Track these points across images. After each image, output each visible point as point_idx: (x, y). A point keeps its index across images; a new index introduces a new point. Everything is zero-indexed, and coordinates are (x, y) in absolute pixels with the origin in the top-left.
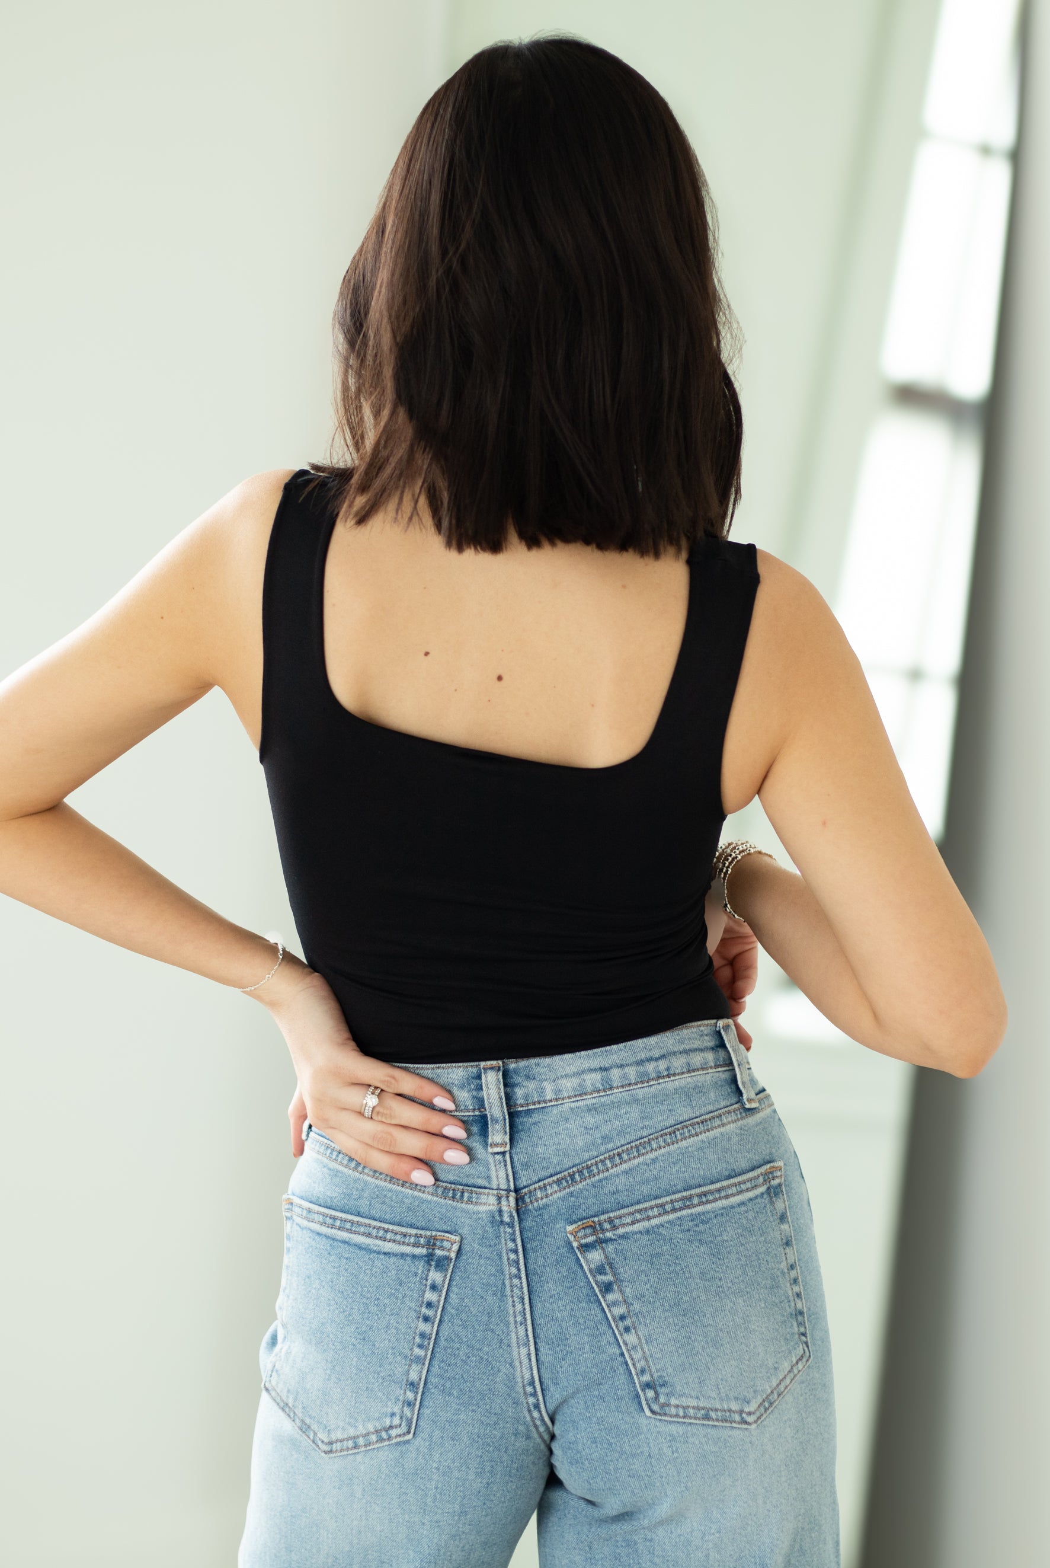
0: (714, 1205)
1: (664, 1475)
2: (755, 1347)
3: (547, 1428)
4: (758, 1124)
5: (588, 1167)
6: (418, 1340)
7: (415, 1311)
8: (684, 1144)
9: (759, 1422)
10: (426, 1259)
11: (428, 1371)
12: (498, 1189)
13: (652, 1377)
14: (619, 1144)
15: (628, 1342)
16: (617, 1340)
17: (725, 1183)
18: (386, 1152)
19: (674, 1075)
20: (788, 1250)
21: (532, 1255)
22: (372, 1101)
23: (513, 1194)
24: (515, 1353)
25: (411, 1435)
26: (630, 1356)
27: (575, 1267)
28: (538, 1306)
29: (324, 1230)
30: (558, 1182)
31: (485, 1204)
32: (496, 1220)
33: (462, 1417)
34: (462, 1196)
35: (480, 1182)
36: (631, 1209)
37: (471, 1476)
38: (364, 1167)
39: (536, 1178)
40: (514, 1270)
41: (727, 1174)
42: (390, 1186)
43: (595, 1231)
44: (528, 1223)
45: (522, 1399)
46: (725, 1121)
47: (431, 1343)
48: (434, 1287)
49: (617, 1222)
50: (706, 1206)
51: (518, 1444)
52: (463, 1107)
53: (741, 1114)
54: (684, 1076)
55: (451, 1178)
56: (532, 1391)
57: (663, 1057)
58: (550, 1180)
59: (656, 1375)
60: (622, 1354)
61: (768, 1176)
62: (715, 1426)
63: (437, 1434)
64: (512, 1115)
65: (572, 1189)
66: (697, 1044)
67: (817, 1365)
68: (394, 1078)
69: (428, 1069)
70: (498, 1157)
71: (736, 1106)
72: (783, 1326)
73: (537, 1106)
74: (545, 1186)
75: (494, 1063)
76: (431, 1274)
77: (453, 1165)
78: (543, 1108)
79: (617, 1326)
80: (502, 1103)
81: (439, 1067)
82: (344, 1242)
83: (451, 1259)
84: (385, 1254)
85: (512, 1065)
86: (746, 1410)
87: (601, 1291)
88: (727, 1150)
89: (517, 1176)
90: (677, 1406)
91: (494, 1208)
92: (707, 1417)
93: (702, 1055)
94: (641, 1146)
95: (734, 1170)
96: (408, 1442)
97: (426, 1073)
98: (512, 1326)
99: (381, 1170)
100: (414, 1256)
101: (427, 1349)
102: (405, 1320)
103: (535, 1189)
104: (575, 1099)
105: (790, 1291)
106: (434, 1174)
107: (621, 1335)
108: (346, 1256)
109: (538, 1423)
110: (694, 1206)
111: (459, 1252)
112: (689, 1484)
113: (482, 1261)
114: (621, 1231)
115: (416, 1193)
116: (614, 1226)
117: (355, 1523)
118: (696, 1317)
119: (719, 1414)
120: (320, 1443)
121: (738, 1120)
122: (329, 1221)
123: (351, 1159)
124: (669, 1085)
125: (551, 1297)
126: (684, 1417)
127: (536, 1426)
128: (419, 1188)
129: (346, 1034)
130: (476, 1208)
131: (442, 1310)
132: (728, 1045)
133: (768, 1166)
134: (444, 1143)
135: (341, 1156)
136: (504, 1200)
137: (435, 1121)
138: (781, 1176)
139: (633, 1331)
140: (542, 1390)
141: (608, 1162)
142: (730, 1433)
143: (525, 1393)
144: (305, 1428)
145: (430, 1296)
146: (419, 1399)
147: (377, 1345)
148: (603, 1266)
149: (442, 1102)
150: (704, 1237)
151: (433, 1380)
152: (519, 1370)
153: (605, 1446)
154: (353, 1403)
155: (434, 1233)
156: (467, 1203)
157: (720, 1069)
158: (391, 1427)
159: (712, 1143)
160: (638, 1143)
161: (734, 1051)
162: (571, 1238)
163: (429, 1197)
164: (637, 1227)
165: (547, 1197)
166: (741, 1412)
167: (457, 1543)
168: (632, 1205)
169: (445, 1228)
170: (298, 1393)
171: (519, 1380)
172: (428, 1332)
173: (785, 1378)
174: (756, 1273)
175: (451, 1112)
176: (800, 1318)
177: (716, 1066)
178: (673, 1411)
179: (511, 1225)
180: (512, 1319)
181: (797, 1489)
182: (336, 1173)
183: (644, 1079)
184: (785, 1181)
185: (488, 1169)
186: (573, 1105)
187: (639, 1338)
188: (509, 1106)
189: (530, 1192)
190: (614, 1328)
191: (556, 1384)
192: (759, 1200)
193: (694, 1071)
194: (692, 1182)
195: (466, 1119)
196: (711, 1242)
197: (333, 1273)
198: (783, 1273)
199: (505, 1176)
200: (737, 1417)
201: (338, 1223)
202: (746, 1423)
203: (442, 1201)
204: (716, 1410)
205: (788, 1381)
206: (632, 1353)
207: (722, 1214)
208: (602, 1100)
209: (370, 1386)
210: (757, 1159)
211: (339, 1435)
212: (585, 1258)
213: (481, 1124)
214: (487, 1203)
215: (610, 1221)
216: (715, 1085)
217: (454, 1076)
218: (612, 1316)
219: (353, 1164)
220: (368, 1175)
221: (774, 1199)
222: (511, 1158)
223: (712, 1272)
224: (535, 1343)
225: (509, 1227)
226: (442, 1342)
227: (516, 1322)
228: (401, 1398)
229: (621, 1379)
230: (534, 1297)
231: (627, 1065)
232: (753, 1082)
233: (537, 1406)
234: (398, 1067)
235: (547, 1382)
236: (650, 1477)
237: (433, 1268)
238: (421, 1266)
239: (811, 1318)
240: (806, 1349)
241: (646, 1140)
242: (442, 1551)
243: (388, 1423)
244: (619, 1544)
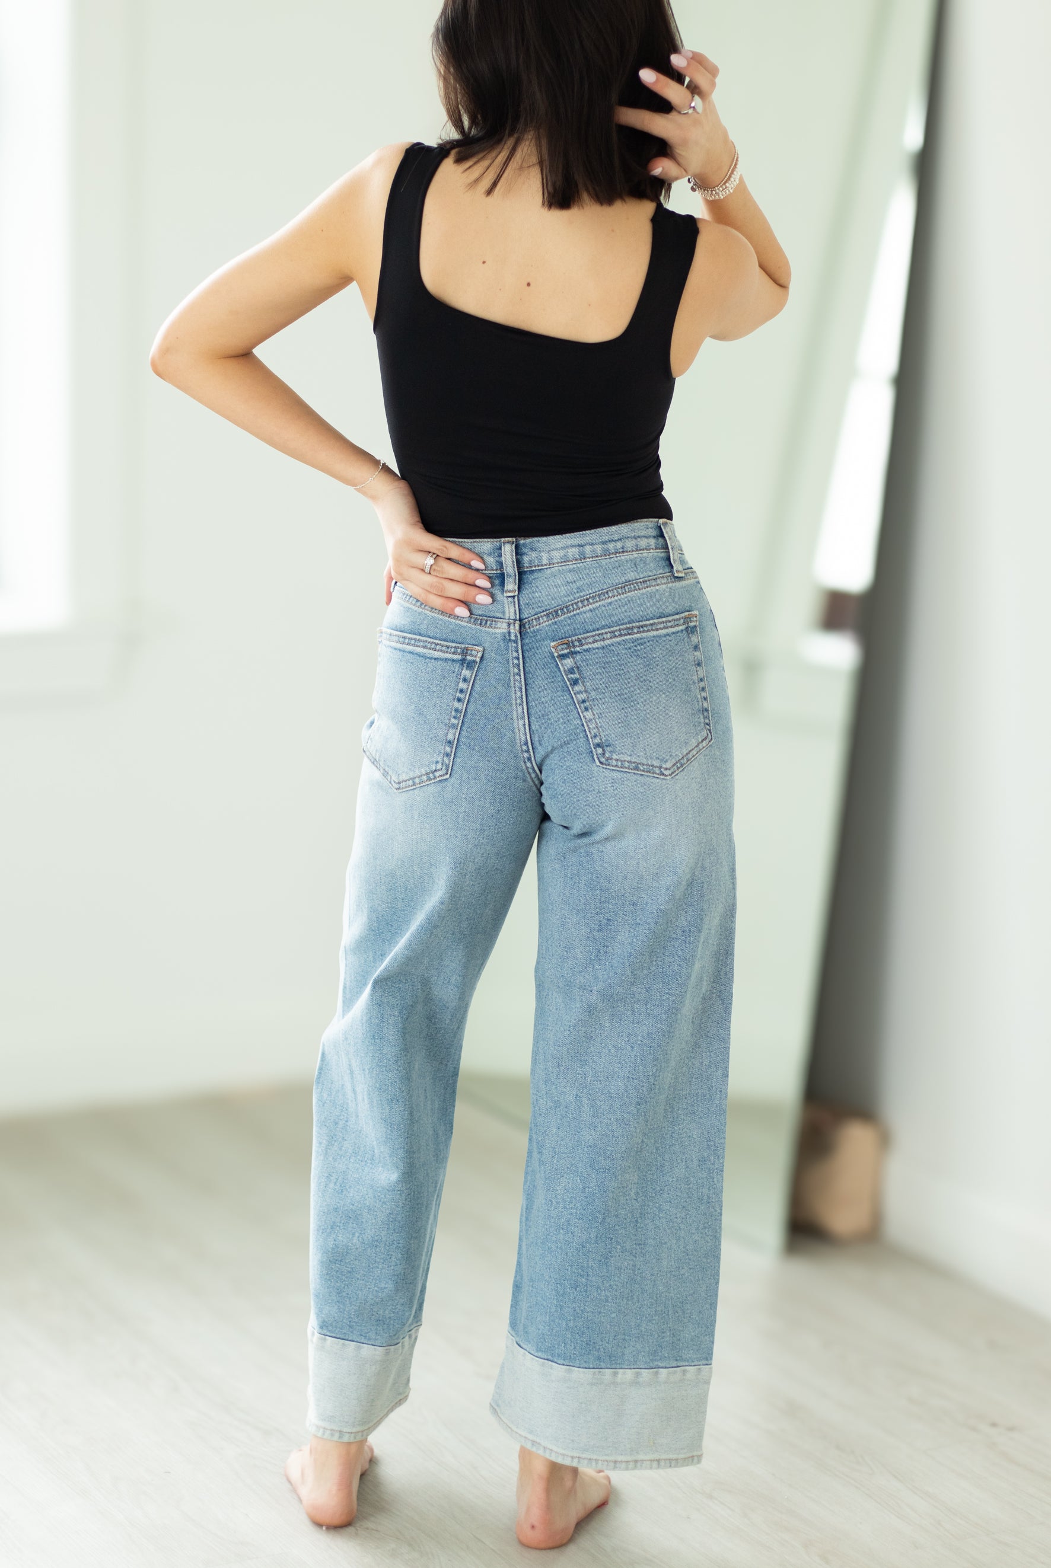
0: (647, 634)
1: (609, 805)
2: (671, 727)
3: (537, 774)
4: (682, 587)
5: (567, 607)
6: (453, 713)
7: (452, 695)
8: (630, 594)
9: (673, 775)
10: (461, 662)
11: (459, 734)
12: (509, 619)
13: (601, 740)
14: (588, 593)
15: (587, 717)
16: (580, 716)
17: (656, 621)
18: (441, 596)
19: (627, 552)
20: (698, 668)
21: (528, 661)
22: (430, 561)
23: (518, 622)
24: (516, 724)
25: (448, 776)
26: (588, 726)
27: (555, 669)
28: (531, 694)
29: (399, 646)
30: (547, 615)
31: (500, 628)
32: (506, 638)
33: (481, 764)
34: (486, 623)
35: (498, 615)
36: (593, 634)
37: (488, 805)
38: (425, 606)
39: (533, 613)
40: (516, 670)
41: (658, 615)
42: (441, 617)
43: (569, 647)
44: (527, 641)
45: (520, 754)
46: (659, 582)
47: (462, 716)
48: (465, 680)
49: (583, 641)
50: (642, 634)
51: (518, 785)
52: (490, 568)
53: (671, 579)
54: (634, 553)
55: (480, 612)
56: (526, 749)
57: (620, 539)
58: (542, 614)
59: (603, 739)
60: (583, 725)
61: (686, 620)
62: (643, 775)
63: (465, 775)
64: (521, 573)
65: (556, 620)
66: (644, 533)
67: (718, 746)
68: (446, 547)
69: (468, 542)
70: (510, 599)
71: (668, 574)
72: (693, 717)
73: (537, 568)
74: (539, 618)
75: (510, 539)
76: (463, 671)
77: (482, 605)
78: (541, 569)
79: (580, 707)
80: (514, 565)
81: (475, 542)
82: (410, 652)
83: (477, 662)
84: (435, 659)
85: (522, 541)
86: (664, 766)
87: (571, 684)
88: (659, 601)
89: (521, 612)
90: (617, 760)
91: (506, 631)
92: (636, 768)
93: (646, 540)
94: (602, 594)
95: (663, 613)
96: (447, 779)
97: (467, 545)
98: (514, 706)
99: (435, 608)
100: (453, 661)
101: (459, 719)
102: (446, 701)
103: (532, 620)
104: (561, 565)
105: (699, 695)
106: (470, 610)
107: (582, 712)
108: (411, 661)
109: (531, 771)
110: (634, 634)
111: (482, 658)
112: (625, 813)
113: (496, 665)
114: (585, 647)
115: (457, 622)
116: (582, 644)
117: (414, 836)
118: (632, 704)
119: (645, 767)
120: (393, 783)
121: (669, 583)
122: (402, 640)
123: (418, 601)
124: (623, 558)
125: (539, 688)
126: (622, 767)
127: (529, 773)
128: (459, 618)
129: (417, 519)
130: (494, 631)
131: (470, 694)
132: (666, 535)
133: (688, 613)
134: (476, 590)
135: (412, 598)
136: (512, 625)
137: (471, 576)
138: (696, 621)
139: (590, 710)
140: (533, 749)
141: (580, 604)
142: (653, 780)
143: (522, 750)
144: (385, 774)
145: (462, 685)
146: (453, 751)
147: (428, 717)
148: (573, 669)
149: (476, 564)
150: (640, 654)
151: (462, 739)
152: (518, 734)
153: (571, 785)
154: (413, 755)
155: (467, 646)
156: (489, 627)
157: (659, 551)
158: (436, 771)
159: (649, 596)
160: (600, 592)
161: (669, 539)
162: (553, 650)
163: (466, 624)
164: (596, 645)
165: (539, 625)
166: (660, 767)
167: (478, 850)
168: (594, 631)
169: (474, 643)
170: (382, 751)
171: (518, 741)
172: (460, 708)
173: (693, 750)
174: (675, 680)
175: (482, 570)
176: (705, 713)
177: (656, 548)
178: (615, 763)
179: (516, 642)
180: (514, 702)
181: (700, 825)
182: (408, 609)
183: (607, 553)
184: (699, 624)
185: (504, 607)
186: (560, 568)
187: (594, 715)
188: (518, 567)
189: (529, 621)
190: (578, 708)
191: (541, 745)
192: (679, 634)
193: (640, 550)
194: (634, 619)
195: (491, 575)
196: (644, 657)
197: (403, 673)
198: (694, 683)
199: (514, 611)
200: (657, 771)
201: (407, 641)
202: (664, 775)
203: (474, 626)
204: (643, 765)
205: (695, 752)
206: (589, 724)
207: (653, 640)
208: (579, 565)
209: (423, 744)
210: (679, 608)
211: (404, 777)
212: (562, 663)
213: (500, 578)
214: (501, 628)
215: (579, 640)
216: (655, 559)
217: (484, 547)
218: (577, 700)
219: (419, 604)
220: (428, 610)
221: (691, 635)
222: (518, 600)
223: (644, 677)
224: (529, 718)
225: (514, 643)
226: (469, 715)
227: (516, 704)
228: (442, 751)
229: (582, 741)
230: (528, 688)
231: (596, 544)
232: (682, 562)
233: (529, 759)
234: (449, 541)
235: (536, 743)
236: (599, 806)
237: (465, 668)
238: (457, 666)
239: (714, 716)
240: (709, 734)
241: (605, 591)
242: (469, 855)
243: (434, 768)
244: (582, 855)
